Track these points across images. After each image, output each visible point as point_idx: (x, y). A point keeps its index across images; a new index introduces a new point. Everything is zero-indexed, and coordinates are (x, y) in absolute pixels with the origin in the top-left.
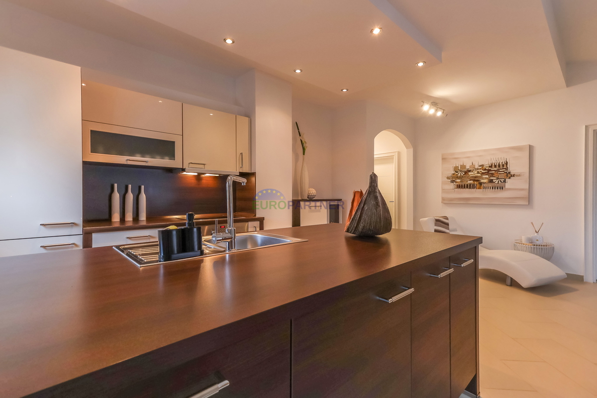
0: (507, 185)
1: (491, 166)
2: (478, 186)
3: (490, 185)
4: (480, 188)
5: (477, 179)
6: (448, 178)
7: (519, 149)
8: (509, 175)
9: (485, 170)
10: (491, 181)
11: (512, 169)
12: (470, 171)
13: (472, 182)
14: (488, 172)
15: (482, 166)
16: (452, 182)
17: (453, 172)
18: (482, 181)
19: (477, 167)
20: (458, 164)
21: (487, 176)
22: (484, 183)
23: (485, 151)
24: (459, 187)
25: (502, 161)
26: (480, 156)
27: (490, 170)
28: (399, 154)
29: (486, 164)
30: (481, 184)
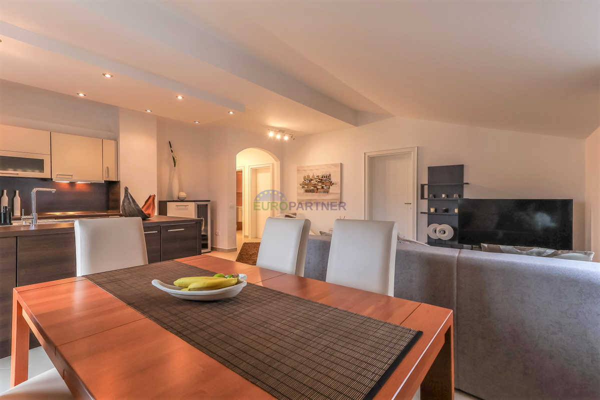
0: (331, 191)
1: (322, 177)
2: (316, 191)
3: (322, 190)
4: (317, 193)
5: (316, 186)
6: (301, 185)
7: (335, 165)
8: (331, 184)
9: (320, 179)
10: (323, 188)
11: (333, 180)
12: (312, 180)
13: (313, 188)
14: (321, 181)
15: (318, 176)
16: (303, 187)
17: (303, 181)
18: (318, 187)
19: (315, 177)
20: (306, 174)
21: (321, 184)
22: (319, 189)
23: (320, 166)
24: (307, 191)
25: (328, 174)
26: (317, 169)
27: (322, 180)
28: (273, 165)
29: (320, 175)
30: (317, 189)
